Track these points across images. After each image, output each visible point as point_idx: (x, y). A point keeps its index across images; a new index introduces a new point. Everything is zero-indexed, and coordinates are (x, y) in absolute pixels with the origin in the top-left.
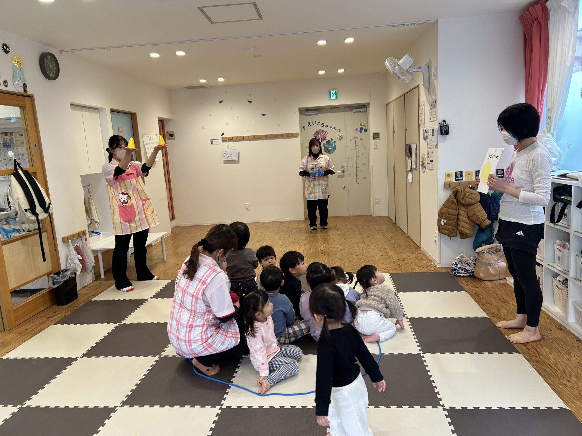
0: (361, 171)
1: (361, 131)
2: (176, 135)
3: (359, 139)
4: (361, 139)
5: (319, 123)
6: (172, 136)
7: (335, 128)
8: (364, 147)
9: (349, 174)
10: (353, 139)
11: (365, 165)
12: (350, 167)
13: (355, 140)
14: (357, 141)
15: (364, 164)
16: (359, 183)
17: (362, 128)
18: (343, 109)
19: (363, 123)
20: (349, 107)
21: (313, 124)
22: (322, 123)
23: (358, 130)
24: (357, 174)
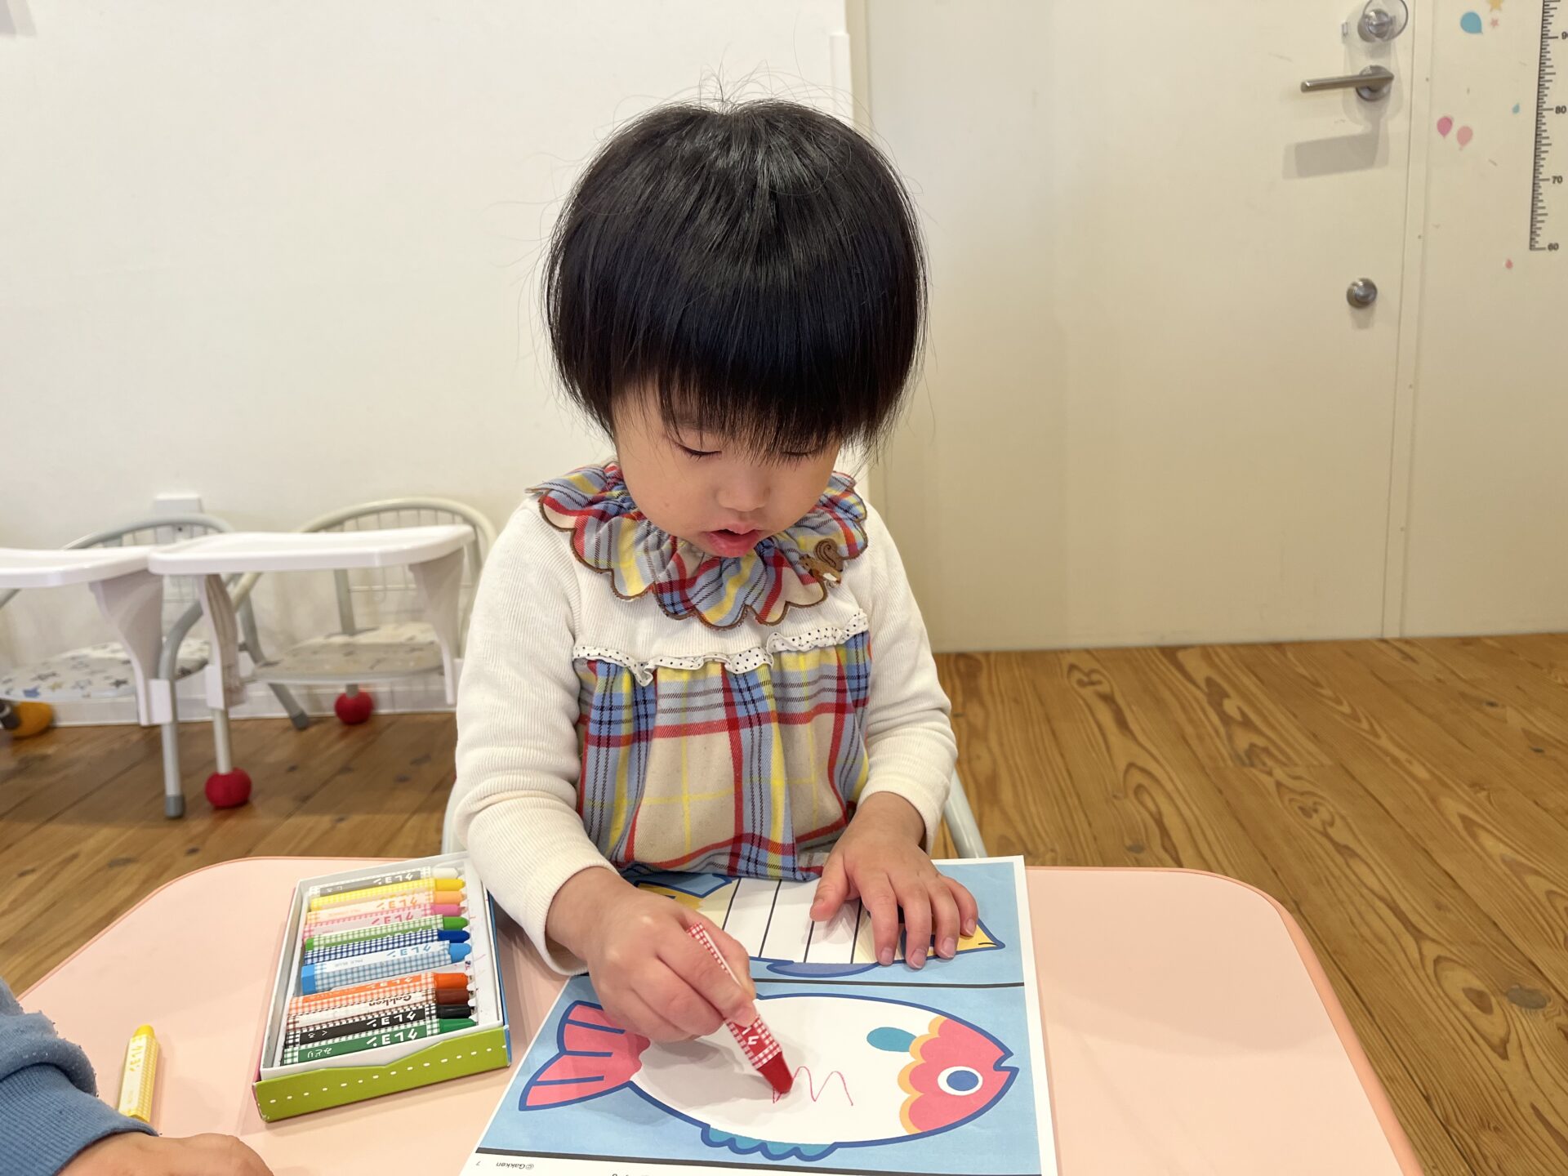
9: (1445, 125)
12: (1470, 22)
16: (1553, 247)
24: (1549, 118)
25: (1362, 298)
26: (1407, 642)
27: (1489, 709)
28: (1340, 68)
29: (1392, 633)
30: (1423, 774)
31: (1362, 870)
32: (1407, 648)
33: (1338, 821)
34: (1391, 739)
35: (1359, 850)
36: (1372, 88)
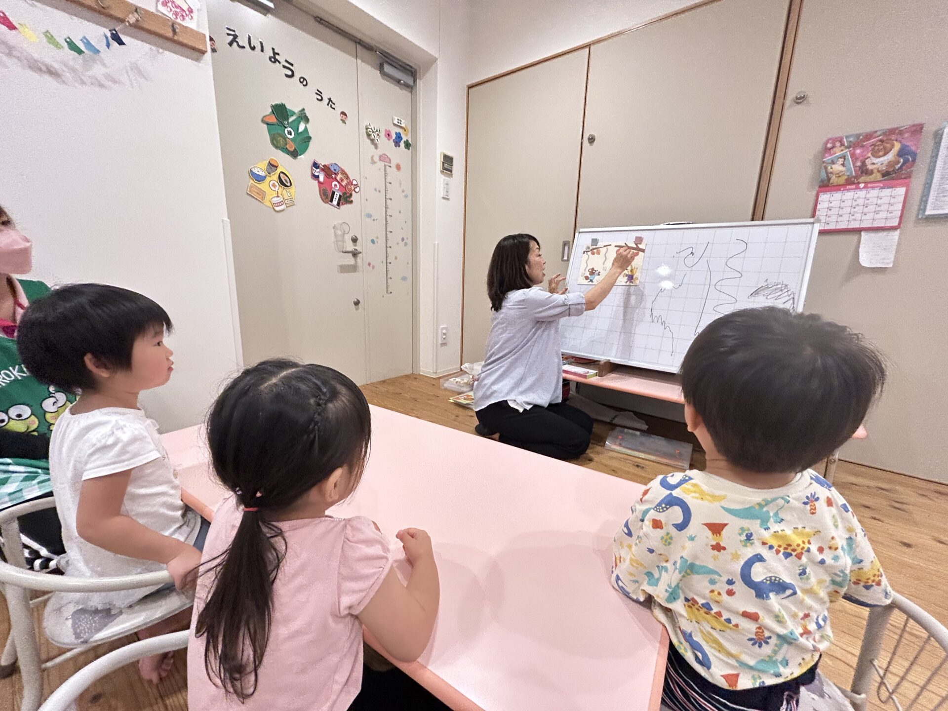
0: (396, 258)
1: (397, 144)
3: (393, 164)
4: (398, 167)
5: (275, 54)
7: (330, 100)
8: (403, 191)
9: (369, 264)
10: (380, 160)
11: (406, 244)
12: (373, 241)
13: (384, 163)
14: (387, 167)
15: (403, 239)
16: (391, 293)
17: (400, 133)
18: (351, 46)
19: (403, 121)
20: (369, 48)
21: (252, 46)
22: (286, 61)
23: (392, 137)
24: (388, 264)
25: (357, 303)
28: (348, 248)
29: (369, 383)
36: (355, 254)
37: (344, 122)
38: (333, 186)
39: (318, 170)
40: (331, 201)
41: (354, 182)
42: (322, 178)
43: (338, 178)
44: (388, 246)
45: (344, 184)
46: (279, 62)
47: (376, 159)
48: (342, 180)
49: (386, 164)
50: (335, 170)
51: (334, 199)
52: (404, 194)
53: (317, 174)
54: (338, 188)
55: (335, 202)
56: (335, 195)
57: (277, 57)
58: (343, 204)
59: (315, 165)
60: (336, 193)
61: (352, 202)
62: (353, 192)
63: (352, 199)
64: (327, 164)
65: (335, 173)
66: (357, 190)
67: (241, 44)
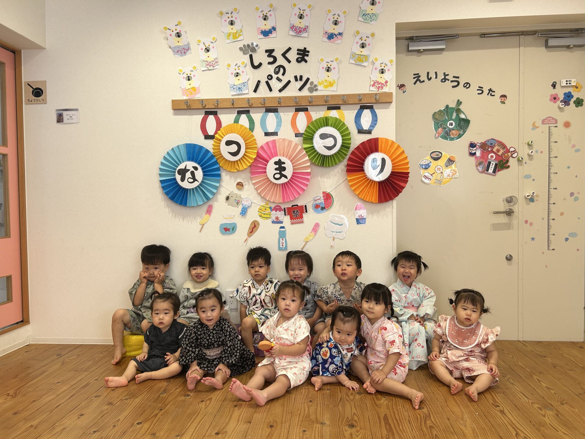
0: (562, 214)
1: (566, 103)
2: (49, 92)
3: (560, 124)
4: (567, 125)
5: (445, 75)
6: (38, 93)
7: (490, 90)
8: (574, 146)
9: (527, 221)
10: (543, 122)
11: (576, 199)
12: (532, 200)
13: (548, 125)
14: (553, 129)
15: (572, 194)
16: (553, 250)
17: (570, 93)
18: (515, 39)
19: (573, 80)
20: (533, 33)
21: (429, 78)
22: (454, 77)
23: (559, 99)
24: (551, 221)
25: (509, 259)
26: (525, 342)
27: (544, 358)
28: (502, 209)
30: (528, 370)
31: (516, 387)
32: (524, 343)
33: (511, 378)
34: (522, 363)
35: (515, 384)
36: (509, 213)
37: (503, 103)
38: (489, 157)
39: (475, 148)
40: (488, 170)
41: (512, 150)
42: (478, 153)
43: (495, 150)
44: (551, 202)
45: (500, 154)
46: (448, 80)
47: (539, 123)
48: (498, 151)
49: (550, 125)
50: (491, 144)
51: (490, 168)
52: (574, 149)
53: (473, 152)
54: (493, 159)
55: (491, 171)
56: (491, 165)
57: (447, 77)
58: (499, 171)
59: (472, 145)
60: (492, 163)
61: (509, 167)
62: (511, 158)
63: (508, 164)
64: (483, 141)
65: (492, 147)
66: (514, 156)
67: (422, 80)
